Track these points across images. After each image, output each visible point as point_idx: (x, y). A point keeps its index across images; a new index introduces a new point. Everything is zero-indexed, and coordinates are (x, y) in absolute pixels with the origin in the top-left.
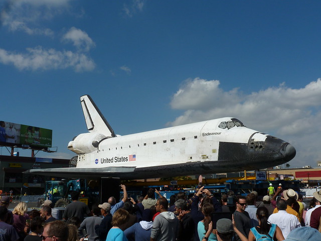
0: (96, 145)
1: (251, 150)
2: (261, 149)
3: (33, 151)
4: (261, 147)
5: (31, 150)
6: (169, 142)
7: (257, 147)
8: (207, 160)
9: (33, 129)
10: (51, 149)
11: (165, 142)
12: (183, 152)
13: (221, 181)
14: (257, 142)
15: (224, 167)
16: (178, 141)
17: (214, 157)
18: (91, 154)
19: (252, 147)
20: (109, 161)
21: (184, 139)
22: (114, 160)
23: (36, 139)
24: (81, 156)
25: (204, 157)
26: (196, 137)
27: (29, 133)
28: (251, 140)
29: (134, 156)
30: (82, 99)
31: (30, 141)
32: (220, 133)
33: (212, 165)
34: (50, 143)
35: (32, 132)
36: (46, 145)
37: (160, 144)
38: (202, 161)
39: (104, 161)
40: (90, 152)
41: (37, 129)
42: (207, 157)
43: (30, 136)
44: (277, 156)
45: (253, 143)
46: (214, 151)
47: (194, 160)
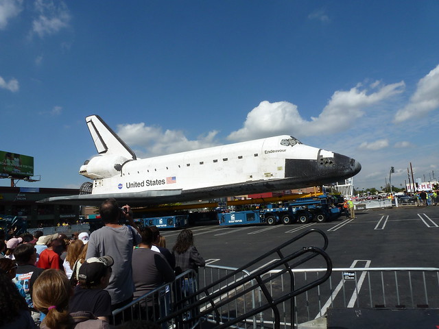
0: (119, 168)
1: (321, 166)
2: (331, 165)
3: (12, 180)
4: (331, 162)
5: (10, 179)
6: (220, 161)
7: (327, 162)
8: (272, 178)
9: (13, 156)
10: (32, 178)
11: (215, 161)
12: (240, 171)
13: (283, 198)
14: (327, 158)
15: (291, 184)
16: (233, 161)
17: (280, 175)
18: (112, 178)
19: (322, 164)
20: (137, 185)
21: (240, 157)
22: (145, 184)
23: (16, 168)
24: (98, 181)
25: (267, 175)
26: (256, 155)
27: (8, 160)
28: (319, 156)
29: (174, 178)
30: (88, 119)
31: (9, 169)
32: (285, 151)
33: (278, 183)
34: (32, 171)
35: (11, 159)
36: (28, 173)
37: (209, 164)
38: (266, 179)
39: (130, 186)
40: (110, 176)
41: (17, 156)
42: (272, 175)
43: (9, 164)
44: (347, 171)
45: (322, 160)
46: (280, 169)
47: (255, 178)
